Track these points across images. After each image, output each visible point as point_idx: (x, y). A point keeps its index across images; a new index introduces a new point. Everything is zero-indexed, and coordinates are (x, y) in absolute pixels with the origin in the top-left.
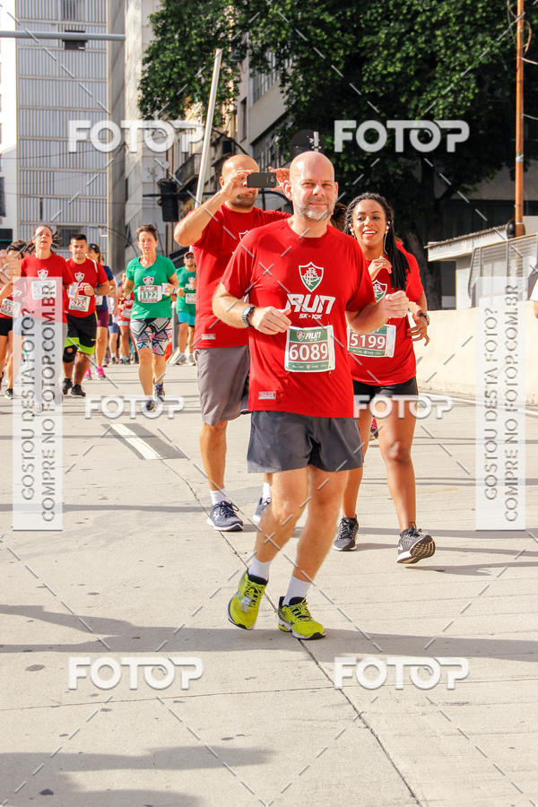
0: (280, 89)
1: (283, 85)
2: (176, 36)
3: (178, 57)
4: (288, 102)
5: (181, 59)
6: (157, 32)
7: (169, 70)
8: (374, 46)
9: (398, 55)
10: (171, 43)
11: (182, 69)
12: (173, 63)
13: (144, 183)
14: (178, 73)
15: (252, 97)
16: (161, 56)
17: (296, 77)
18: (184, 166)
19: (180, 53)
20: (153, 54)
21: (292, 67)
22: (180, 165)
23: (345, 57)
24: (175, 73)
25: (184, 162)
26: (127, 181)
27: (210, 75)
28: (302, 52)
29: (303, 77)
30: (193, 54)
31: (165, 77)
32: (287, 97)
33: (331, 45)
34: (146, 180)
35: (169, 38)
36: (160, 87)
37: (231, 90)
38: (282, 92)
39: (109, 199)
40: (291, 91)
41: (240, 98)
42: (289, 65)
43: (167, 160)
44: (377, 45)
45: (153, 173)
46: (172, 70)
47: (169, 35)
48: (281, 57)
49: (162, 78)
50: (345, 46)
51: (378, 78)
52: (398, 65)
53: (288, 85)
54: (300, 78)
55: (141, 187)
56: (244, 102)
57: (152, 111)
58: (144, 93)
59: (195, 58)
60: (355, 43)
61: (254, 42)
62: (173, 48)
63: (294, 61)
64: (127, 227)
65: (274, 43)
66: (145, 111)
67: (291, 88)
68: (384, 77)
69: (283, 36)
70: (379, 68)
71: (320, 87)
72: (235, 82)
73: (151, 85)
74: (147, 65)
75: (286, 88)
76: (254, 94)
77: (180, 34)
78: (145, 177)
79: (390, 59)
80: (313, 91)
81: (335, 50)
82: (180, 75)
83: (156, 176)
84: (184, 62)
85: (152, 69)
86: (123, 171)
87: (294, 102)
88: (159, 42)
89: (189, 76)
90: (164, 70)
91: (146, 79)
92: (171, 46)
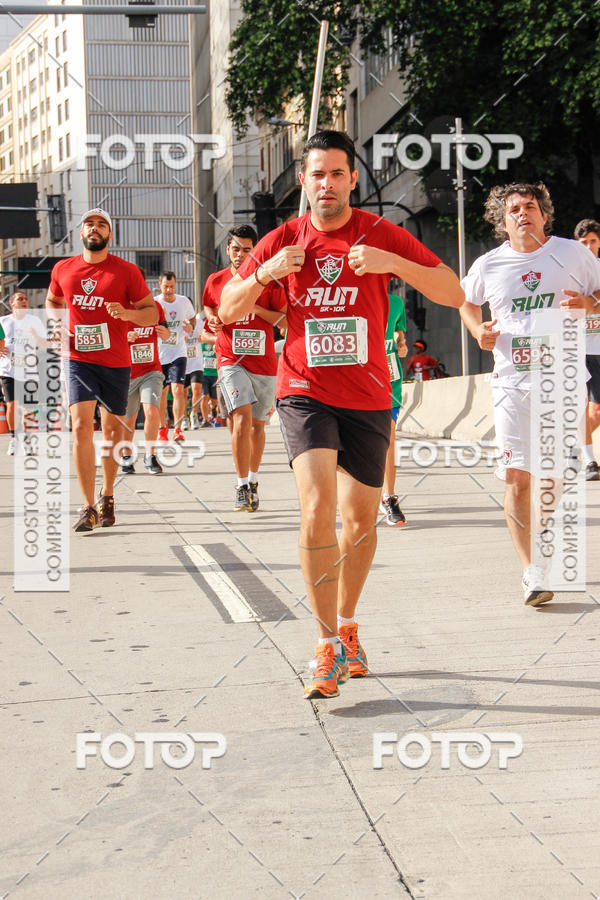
0: (398, 75)
1: (403, 69)
2: (271, 13)
3: (273, 38)
4: (410, 91)
5: (277, 41)
6: (246, 9)
7: (262, 55)
8: (517, 16)
9: (549, 26)
10: (264, 21)
11: (278, 52)
12: (267, 46)
13: (235, 198)
14: (273, 58)
15: (363, 88)
16: (252, 38)
17: (419, 58)
18: (283, 175)
19: (276, 32)
20: (242, 37)
21: (415, 46)
22: (278, 174)
23: (480, 31)
24: (270, 57)
25: (282, 170)
26: (216, 196)
27: (313, 59)
28: (427, 27)
29: (428, 59)
30: (292, 33)
31: (257, 63)
32: (408, 83)
33: (463, 15)
34: (239, 194)
35: (261, 15)
36: (252, 76)
37: (339, 78)
38: (402, 78)
39: (195, 218)
40: (413, 76)
41: (350, 88)
42: (412, 43)
43: (263, 169)
44: (522, 13)
45: (246, 186)
46: (265, 55)
47: (261, 11)
48: (401, 34)
49: (253, 65)
50: (481, 18)
51: (523, 56)
52: (549, 38)
53: (410, 67)
54: (425, 59)
55: (232, 203)
56: (354, 95)
57: (243, 107)
58: (232, 86)
59: (293, 38)
60: (494, 13)
61: (366, 15)
62: (266, 28)
63: (417, 38)
64: (216, 251)
65: (391, 16)
66: (233, 108)
67: (412, 72)
68: (530, 54)
69: (402, 7)
70: (524, 43)
71: (451, 70)
72: (344, 68)
73: (241, 74)
74: (236, 51)
75: (407, 73)
76: (367, 84)
77: (275, 10)
78: (237, 190)
79: (538, 31)
80: (441, 75)
81: (468, 23)
82: (276, 61)
83: (250, 189)
84: (281, 45)
85: (241, 55)
86: (210, 185)
87: (417, 88)
88: (249, 21)
89: (286, 61)
90: (255, 55)
91: (234, 68)
92: (264, 25)
